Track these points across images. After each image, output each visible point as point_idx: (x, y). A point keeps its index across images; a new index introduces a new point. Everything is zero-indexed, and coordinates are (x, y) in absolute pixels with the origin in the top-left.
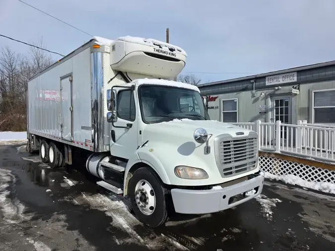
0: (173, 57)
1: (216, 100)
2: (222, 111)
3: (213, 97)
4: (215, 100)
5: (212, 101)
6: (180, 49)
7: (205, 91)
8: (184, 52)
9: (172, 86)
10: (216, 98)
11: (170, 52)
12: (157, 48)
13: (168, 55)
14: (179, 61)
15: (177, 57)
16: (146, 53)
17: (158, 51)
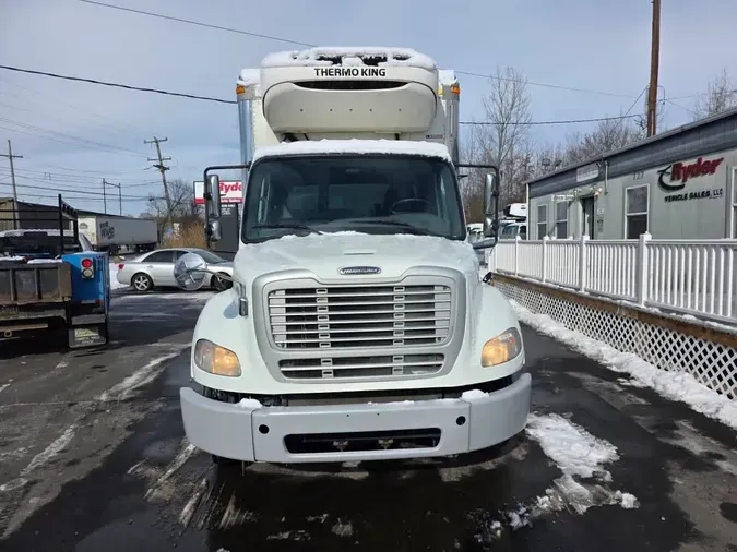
0: (379, 78)
1: (718, 169)
2: (733, 204)
3: (707, 162)
4: (713, 172)
5: (704, 173)
6: (402, 52)
7: (687, 145)
8: (417, 57)
9: (383, 152)
10: (717, 163)
11: (365, 67)
12: (326, 65)
13: (360, 77)
14: (405, 83)
15: (389, 77)
16: (298, 83)
17: (328, 72)
